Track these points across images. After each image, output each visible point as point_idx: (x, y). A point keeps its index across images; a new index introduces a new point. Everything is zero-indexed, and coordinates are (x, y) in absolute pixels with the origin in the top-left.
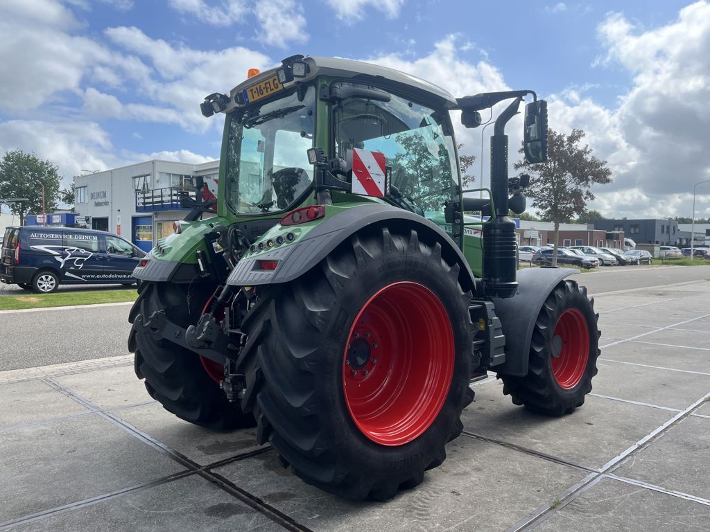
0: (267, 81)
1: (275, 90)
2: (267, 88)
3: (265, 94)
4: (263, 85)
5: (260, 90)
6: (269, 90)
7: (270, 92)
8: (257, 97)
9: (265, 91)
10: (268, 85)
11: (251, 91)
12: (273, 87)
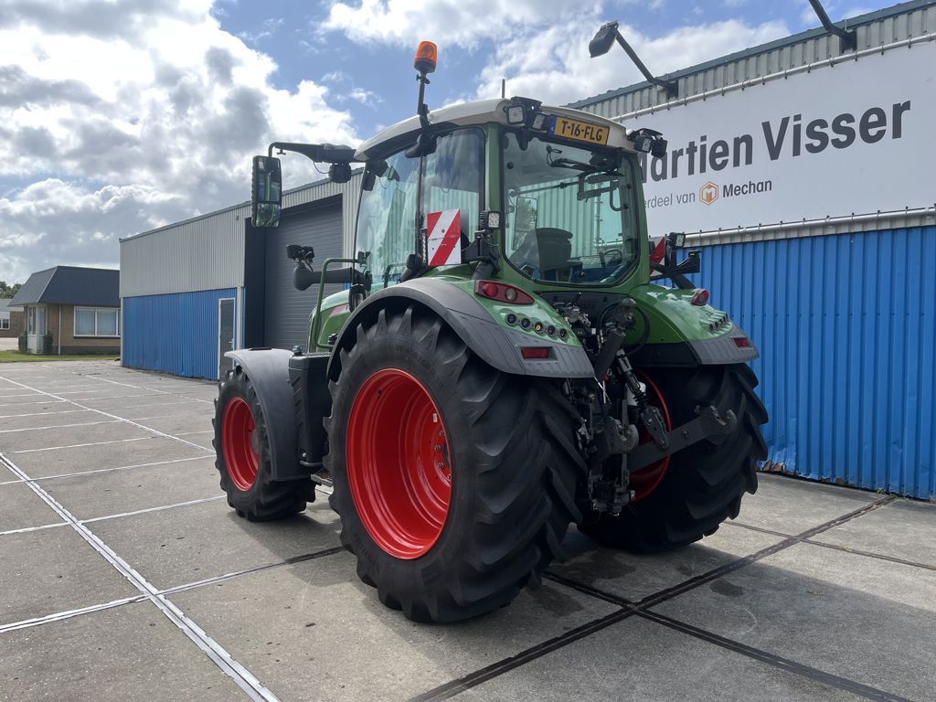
0: (592, 126)
1: (595, 141)
2: (587, 133)
3: (581, 137)
4: (583, 126)
5: (577, 129)
6: (588, 136)
7: (588, 139)
8: (568, 134)
9: (582, 134)
10: (589, 131)
11: (565, 123)
12: (594, 136)
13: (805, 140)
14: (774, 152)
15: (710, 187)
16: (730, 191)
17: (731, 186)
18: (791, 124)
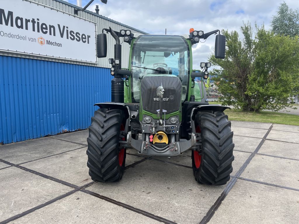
13: (69, 36)
14: (62, 35)
15: (42, 39)
16: (49, 42)
17: (49, 41)
18: (66, 29)
